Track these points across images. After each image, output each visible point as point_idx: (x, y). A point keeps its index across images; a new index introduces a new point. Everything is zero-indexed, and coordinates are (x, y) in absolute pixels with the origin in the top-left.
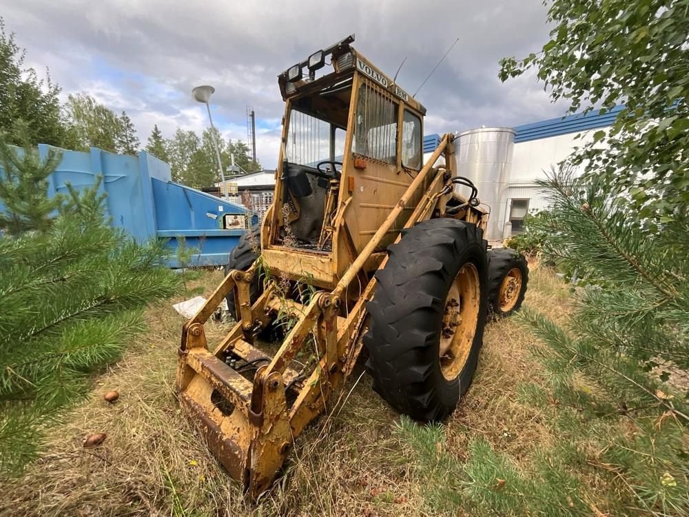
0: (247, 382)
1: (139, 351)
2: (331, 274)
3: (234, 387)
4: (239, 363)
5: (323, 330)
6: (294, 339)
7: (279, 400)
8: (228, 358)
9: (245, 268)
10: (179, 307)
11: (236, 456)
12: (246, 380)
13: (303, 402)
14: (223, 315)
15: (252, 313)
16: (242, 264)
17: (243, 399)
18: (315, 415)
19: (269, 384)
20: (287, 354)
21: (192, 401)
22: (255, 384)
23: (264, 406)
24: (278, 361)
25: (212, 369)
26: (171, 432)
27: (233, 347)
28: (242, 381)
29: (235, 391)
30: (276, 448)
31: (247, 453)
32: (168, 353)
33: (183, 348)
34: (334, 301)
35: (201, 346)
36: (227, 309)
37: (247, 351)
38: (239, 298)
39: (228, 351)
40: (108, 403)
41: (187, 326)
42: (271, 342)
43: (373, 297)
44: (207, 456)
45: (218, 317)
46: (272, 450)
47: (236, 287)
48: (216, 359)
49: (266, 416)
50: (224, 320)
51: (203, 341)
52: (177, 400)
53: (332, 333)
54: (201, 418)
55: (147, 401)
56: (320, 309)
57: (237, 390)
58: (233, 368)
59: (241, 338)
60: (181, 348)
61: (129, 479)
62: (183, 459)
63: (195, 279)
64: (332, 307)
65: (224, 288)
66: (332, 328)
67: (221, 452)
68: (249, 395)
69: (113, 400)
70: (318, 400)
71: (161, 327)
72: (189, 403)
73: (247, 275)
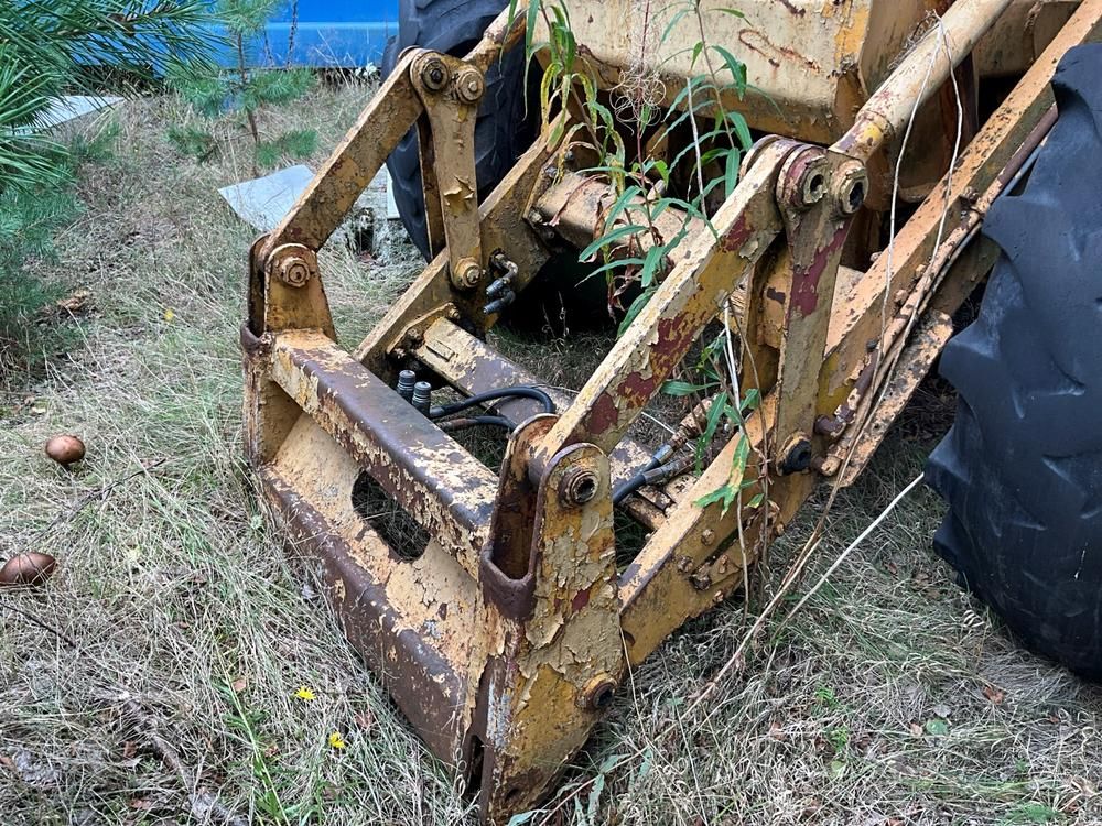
0: (472, 465)
1: (131, 325)
2: (829, 67)
3: (428, 473)
4: (441, 397)
5: (772, 305)
6: (663, 326)
7: (591, 542)
8: (404, 373)
9: (460, 50)
10: (239, 197)
11: (437, 688)
12: (470, 458)
13: (671, 558)
14: (379, 236)
15: (483, 226)
16: (448, 32)
17: (459, 516)
18: (707, 603)
19: (561, 485)
20: (631, 382)
21: (294, 498)
22: (508, 476)
23: (540, 556)
24: (594, 406)
25: (353, 405)
26: (239, 578)
27: (418, 343)
28: (454, 458)
29: (431, 489)
30: (569, 692)
31: (473, 691)
32: (215, 340)
33: (256, 325)
34: (839, 183)
35: (314, 327)
36: (394, 212)
37: (464, 357)
38: (436, 165)
39: (400, 352)
40: (58, 467)
41: (263, 252)
42: (542, 339)
43: (995, 187)
44: (345, 666)
45: (364, 242)
46: (557, 697)
47: (424, 122)
48: (366, 374)
49: (544, 588)
50: (385, 253)
51: (318, 307)
52: (250, 489)
53: (810, 319)
54: (323, 553)
55: (164, 477)
56: (780, 216)
57: (440, 486)
58: (424, 409)
59: (445, 313)
60: (251, 325)
61: (125, 695)
62: (275, 661)
63: (282, 99)
64: (826, 212)
65: (384, 119)
66: (811, 300)
67: (389, 663)
68: (484, 509)
69: (71, 461)
70: (723, 559)
71: (188, 257)
72: (284, 503)
73: (467, 73)
